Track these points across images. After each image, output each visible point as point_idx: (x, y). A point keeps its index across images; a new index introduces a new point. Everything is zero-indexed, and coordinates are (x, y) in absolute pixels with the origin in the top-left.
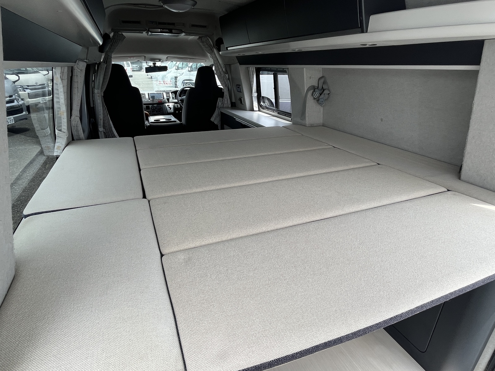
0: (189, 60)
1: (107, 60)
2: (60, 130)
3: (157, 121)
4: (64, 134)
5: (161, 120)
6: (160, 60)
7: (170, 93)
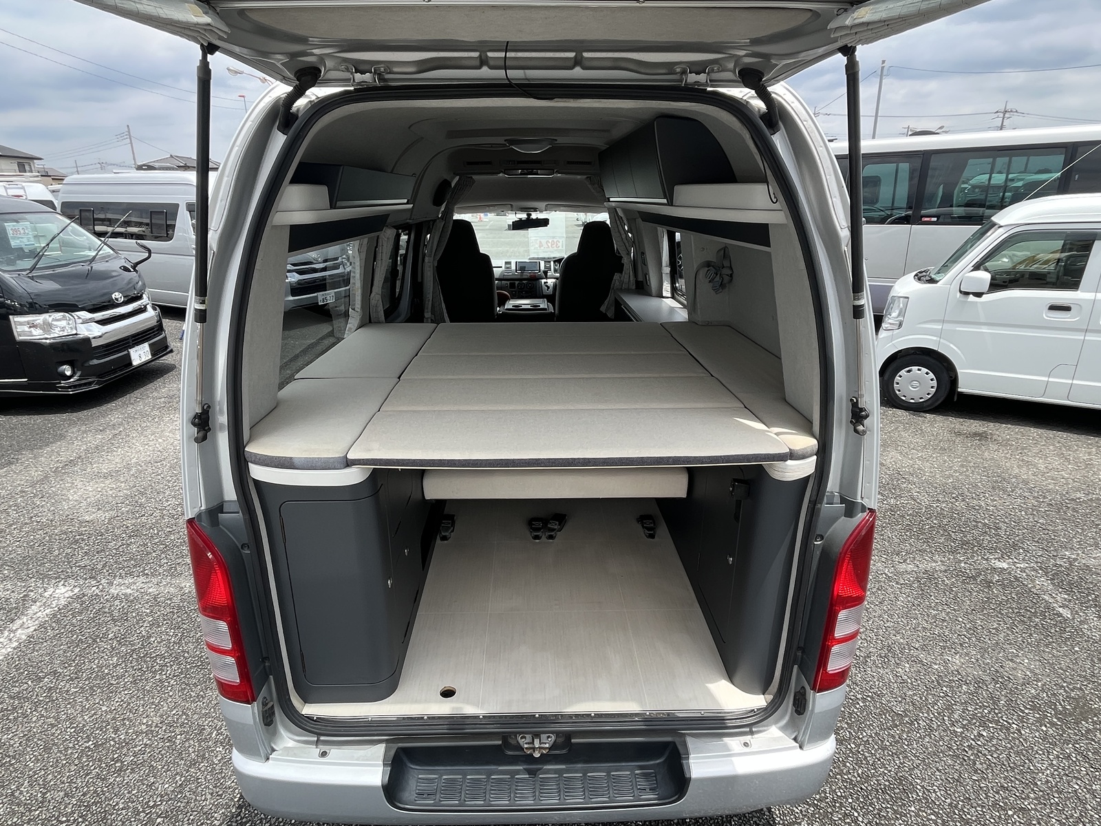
0: (581, 208)
1: (449, 213)
2: (354, 309)
3: (517, 307)
4: (358, 314)
5: (523, 307)
6: (535, 210)
7: (552, 263)
